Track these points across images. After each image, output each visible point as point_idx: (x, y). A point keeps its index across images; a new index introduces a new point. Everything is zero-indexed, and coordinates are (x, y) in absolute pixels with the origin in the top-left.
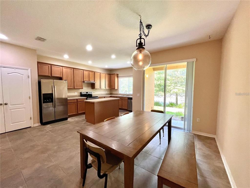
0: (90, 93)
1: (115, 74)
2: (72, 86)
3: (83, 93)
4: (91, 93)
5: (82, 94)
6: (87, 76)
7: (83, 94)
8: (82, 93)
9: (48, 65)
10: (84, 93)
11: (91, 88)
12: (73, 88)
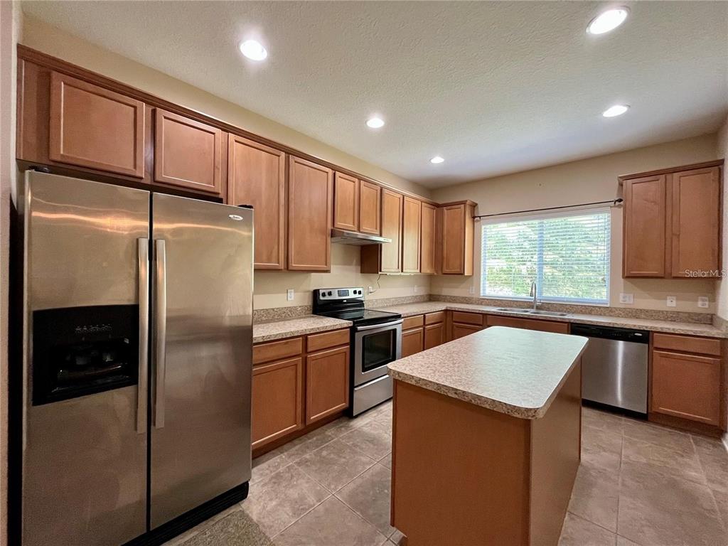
0: (357, 296)
1: (464, 203)
2: (275, 254)
3: (324, 295)
4: (360, 293)
5: (321, 298)
6: (352, 205)
7: (327, 298)
8: (321, 292)
9: (137, 103)
10: (330, 294)
11: (359, 268)
12: (282, 265)
